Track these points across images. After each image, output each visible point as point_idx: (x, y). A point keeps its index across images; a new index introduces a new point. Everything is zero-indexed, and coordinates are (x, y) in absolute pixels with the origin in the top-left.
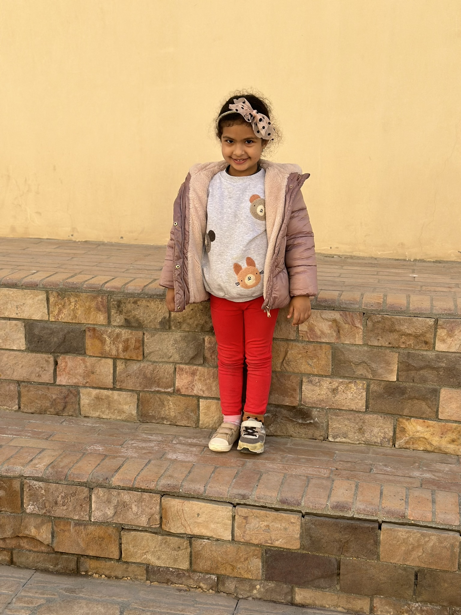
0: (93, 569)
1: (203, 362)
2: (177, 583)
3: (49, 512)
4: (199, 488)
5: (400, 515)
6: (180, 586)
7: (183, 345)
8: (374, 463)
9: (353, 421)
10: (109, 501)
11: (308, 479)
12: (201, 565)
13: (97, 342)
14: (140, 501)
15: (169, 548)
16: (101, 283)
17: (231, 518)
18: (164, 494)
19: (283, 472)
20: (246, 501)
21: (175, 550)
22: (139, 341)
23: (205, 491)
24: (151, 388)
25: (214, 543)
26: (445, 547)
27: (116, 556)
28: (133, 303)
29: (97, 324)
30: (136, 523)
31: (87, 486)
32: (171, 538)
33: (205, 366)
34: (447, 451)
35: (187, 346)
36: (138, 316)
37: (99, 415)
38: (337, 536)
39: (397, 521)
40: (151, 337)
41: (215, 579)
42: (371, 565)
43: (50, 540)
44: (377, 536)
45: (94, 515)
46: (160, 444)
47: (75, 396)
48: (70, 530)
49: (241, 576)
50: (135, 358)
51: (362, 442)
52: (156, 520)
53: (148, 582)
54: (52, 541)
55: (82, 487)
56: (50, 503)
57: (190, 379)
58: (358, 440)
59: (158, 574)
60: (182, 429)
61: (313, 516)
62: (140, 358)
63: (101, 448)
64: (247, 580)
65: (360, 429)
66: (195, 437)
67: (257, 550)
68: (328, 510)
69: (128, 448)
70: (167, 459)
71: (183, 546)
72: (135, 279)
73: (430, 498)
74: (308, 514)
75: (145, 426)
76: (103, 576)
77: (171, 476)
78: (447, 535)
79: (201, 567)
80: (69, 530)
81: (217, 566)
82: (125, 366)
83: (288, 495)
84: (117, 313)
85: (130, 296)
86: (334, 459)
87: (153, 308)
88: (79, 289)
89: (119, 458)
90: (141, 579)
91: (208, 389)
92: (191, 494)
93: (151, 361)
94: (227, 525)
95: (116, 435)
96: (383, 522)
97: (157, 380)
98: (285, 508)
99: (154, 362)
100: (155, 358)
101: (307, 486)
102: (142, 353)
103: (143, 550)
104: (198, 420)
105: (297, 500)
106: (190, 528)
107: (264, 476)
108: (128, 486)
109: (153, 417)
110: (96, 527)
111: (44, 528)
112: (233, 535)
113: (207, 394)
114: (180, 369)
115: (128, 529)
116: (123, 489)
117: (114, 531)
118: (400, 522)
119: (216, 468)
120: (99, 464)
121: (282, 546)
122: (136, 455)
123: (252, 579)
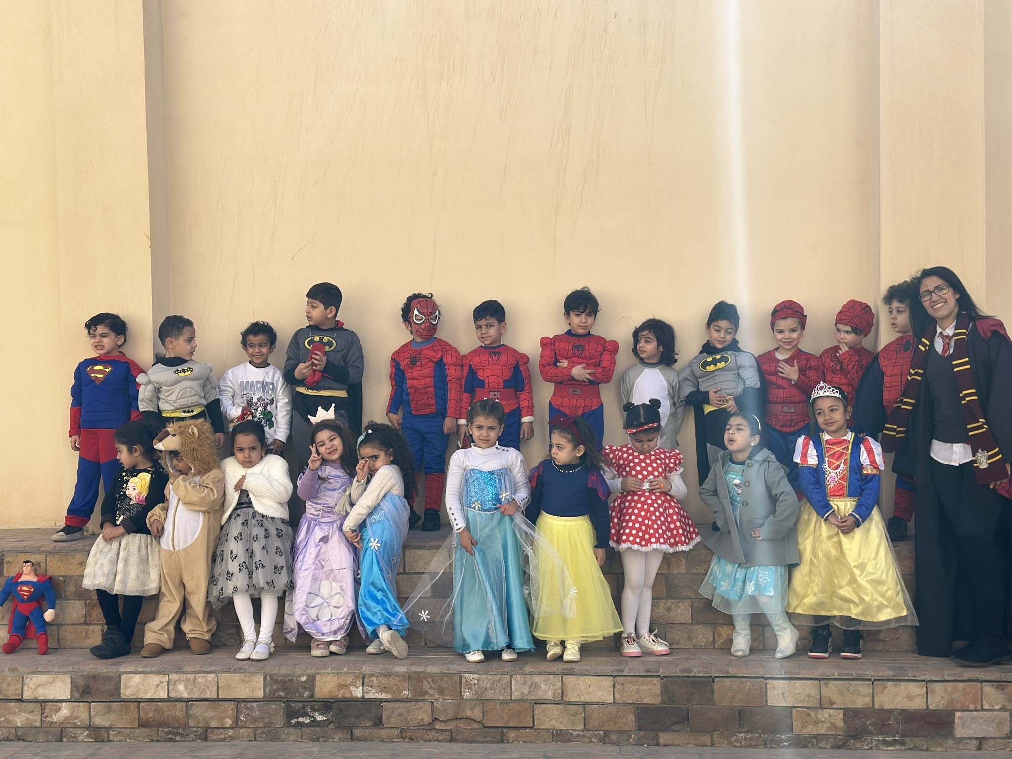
0: (513, 738)
2: (574, 741)
3: (481, 696)
4: (588, 668)
6: (577, 743)
10: (525, 683)
12: (592, 725)
14: (547, 681)
15: (568, 714)
17: (613, 687)
18: (562, 674)
20: (622, 673)
21: (573, 715)
23: (592, 669)
25: (601, 706)
26: (756, 689)
27: (530, 725)
30: (544, 697)
31: (508, 674)
32: (570, 706)
38: (686, 690)
39: (722, 676)
41: (602, 734)
42: (709, 709)
44: (712, 688)
45: (515, 694)
49: (620, 729)
52: (559, 694)
53: (554, 742)
54: (483, 719)
55: (505, 675)
56: (481, 689)
59: (560, 735)
61: (668, 678)
64: (625, 732)
67: (632, 708)
68: (678, 673)
71: (579, 711)
74: (665, 677)
76: (521, 741)
78: (756, 681)
80: (496, 709)
81: (604, 724)
83: (649, 666)
90: (549, 741)
92: (582, 671)
94: (609, 691)
96: (716, 677)
98: (649, 675)
103: (550, 718)
105: (657, 669)
106: (584, 697)
108: (538, 671)
110: (516, 703)
111: (477, 709)
112: (614, 699)
115: (539, 703)
116: (535, 673)
117: (529, 706)
118: (726, 676)
121: (649, 702)
123: (628, 731)
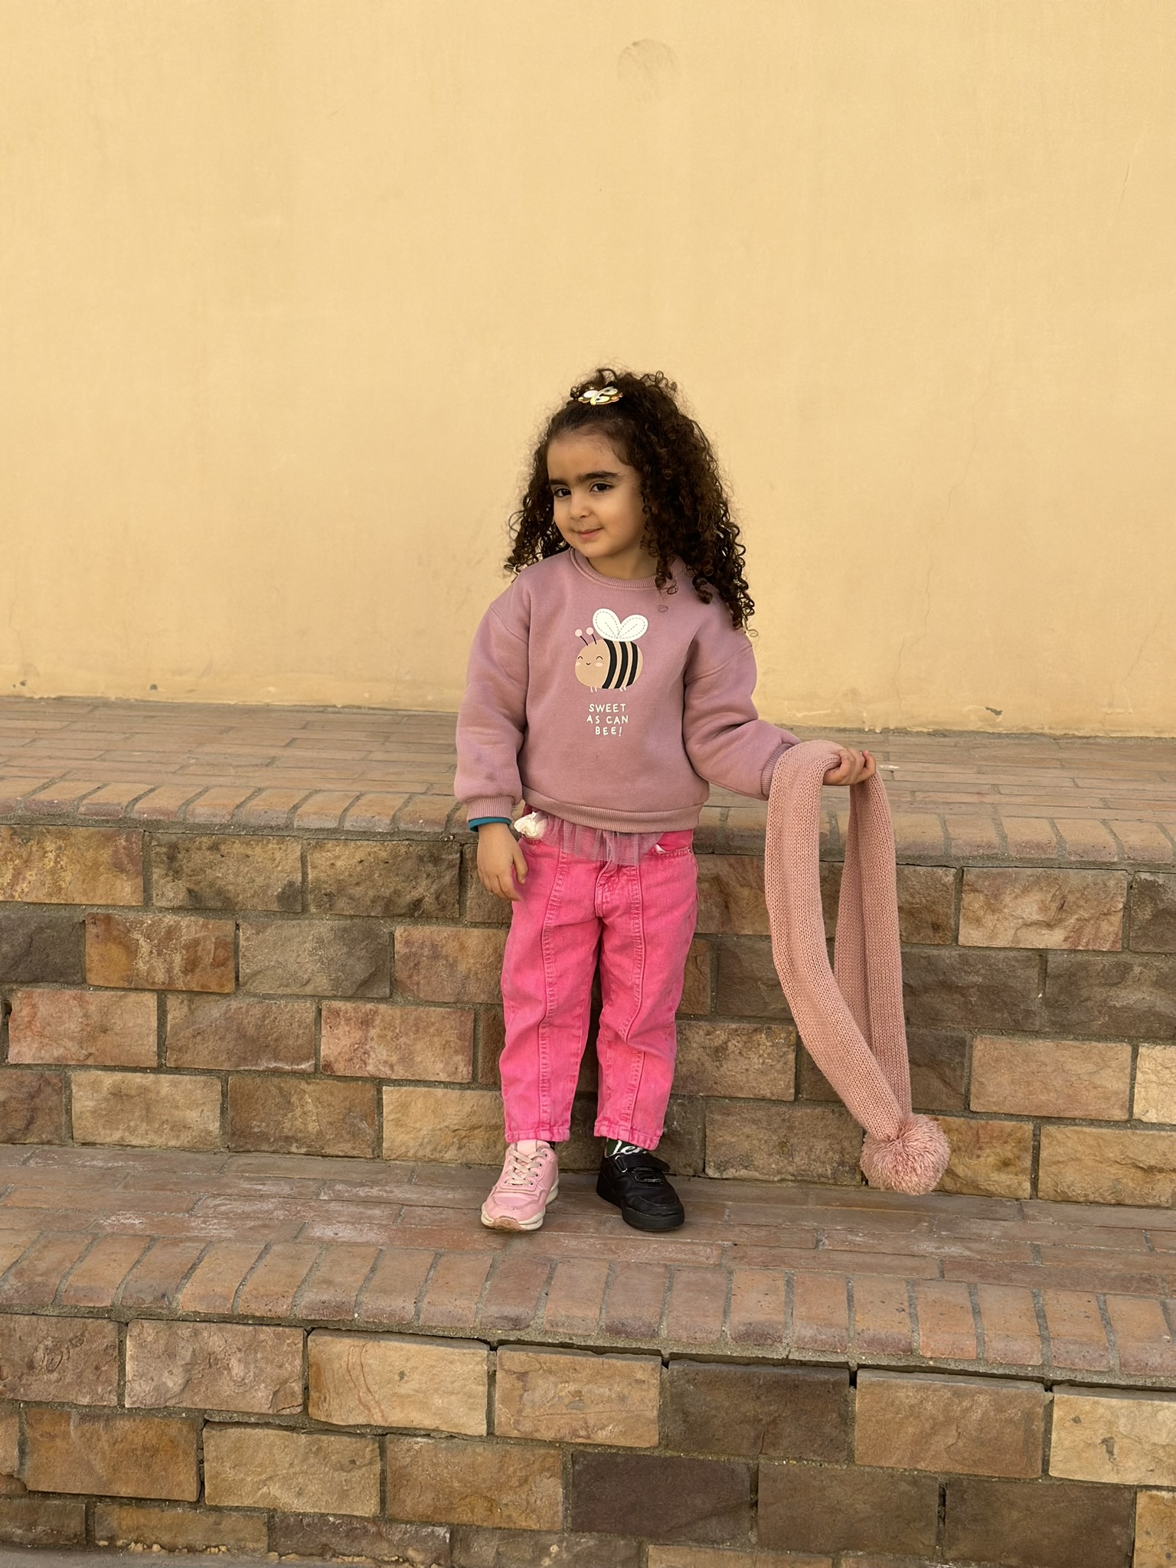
0: (130, 1530)
1: (391, 994)
2: (346, 1552)
3: (13, 1390)
4: (402, 1306)
5: (901, 1346)
6: (357, 1559)
7: (338, 951)
8: (822, 1226)
9: (764, 1124)
10: (171, 1354)
11: (670, 1271)
12: (409, 1503)
13: (116, 952)
14: (251, 1348)
15: (326, 1465)
16: (125, 801)
17: (486, 1381)
18: (311, 1328)
19: (605, 1257)
20: (522, 1333)
21: (342, 1468)
22: (225, 945)
23: (418, 1314)
24: (256, 1064)
25: (443, 1445)
26: (1010, 1421)
27: (191, 1495)
28: (209, 849)
29: (114, 906)
30: (241, 1402)
31: (113, 1317)
32: (333, 1439)
33: (394, 1003)
34: (992, 1188)
35: (349, 954)
36: (220, 883)
37: (122, 1138)
38: (749, 1408)
39: (893, 1363)
40: (258, 933)
41: (445, 1537)
42: (834, 1476)
43: (17, 1462)
44: (847, 1402)
45: (132, 1390)
46: (286, 1203)
47: (59, 1093)
48: (69, 1433)
49: (512, 1525)
50: (214, 988)
51: (790, 1177)
52: (293, 1394)
53: (274, 1555)
54: (21, 1464)
55: (100, 1321)
56: (14, 1365)
57: (358, 1037)
58: (779, 1172)
59: (297, 1534)
60: (339, 1165)
61: (688, 1362)
62: (229, 987)
63: (137, 1222)
64: (525, 1535)
65: (783, 1144)
66: (374, 1183)
67: (552, 1456)
68: (727, 1343)
69: (206, 1216)
70: (312, 1240)
71: (364, 1457)
72: (206, 790)
73: (969, 1304)
74: (676, 1357)
75: (242, 1160)
76: (156, 1547)
77: (329, 1282)
78: (1013, 1391)
79: (408, 1509)
80: (66, 1435)
81: (451, 1503)
82: (190, 1009)
83: (624, 1312)
84: (167, 875)
85: (202, 831)
86: (726, 1221)
87: (260, 860)
88: (68, 816)
89: (188, 1244)
90: (254, 1550)
91: (402, 1060)
92: (381, 1323)
93: (255, 995)
94: (475, 1397)
95: (171, 1187)
96: (861, 1367)
97: (271, 1043)
98: (621, 1344)
99: (266, 997)
100: (267, 987)
101: (670, 1289)
102: (233, 975)
103: (260, 1474)
104: (380, 1139)
105: (650, 1326)
106: (382, 1411)
107: (561, 1270)
108: (221, 1311)
109: (263, 1137)
110: (138, 1421)
112: (490, 1422)
113: (401, 1072)
114: (329, 1009)
115: (219, 1423)
116: (207, 1319)
117: (185, 1429)
118: (900, 1364)
119: (438, 1256)
120: (138, 1262)
121: (615, 1442)
122: (230, 1234)
123: (539, 1531)
